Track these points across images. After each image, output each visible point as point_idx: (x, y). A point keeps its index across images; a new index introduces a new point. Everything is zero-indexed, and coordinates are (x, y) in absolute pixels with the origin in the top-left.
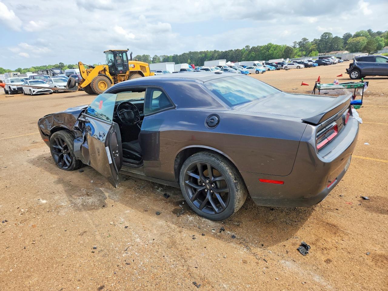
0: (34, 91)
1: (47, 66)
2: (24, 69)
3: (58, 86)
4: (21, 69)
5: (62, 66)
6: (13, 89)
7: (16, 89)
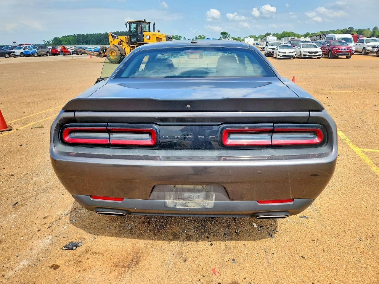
0: (279, 55)
1: (335, 30)
2: (311, 34)
3: (303, 51)
4: (309, 33)
5: (350, 31)
6: (269, 52)
7: (271, 52)
